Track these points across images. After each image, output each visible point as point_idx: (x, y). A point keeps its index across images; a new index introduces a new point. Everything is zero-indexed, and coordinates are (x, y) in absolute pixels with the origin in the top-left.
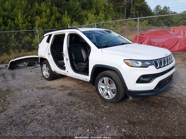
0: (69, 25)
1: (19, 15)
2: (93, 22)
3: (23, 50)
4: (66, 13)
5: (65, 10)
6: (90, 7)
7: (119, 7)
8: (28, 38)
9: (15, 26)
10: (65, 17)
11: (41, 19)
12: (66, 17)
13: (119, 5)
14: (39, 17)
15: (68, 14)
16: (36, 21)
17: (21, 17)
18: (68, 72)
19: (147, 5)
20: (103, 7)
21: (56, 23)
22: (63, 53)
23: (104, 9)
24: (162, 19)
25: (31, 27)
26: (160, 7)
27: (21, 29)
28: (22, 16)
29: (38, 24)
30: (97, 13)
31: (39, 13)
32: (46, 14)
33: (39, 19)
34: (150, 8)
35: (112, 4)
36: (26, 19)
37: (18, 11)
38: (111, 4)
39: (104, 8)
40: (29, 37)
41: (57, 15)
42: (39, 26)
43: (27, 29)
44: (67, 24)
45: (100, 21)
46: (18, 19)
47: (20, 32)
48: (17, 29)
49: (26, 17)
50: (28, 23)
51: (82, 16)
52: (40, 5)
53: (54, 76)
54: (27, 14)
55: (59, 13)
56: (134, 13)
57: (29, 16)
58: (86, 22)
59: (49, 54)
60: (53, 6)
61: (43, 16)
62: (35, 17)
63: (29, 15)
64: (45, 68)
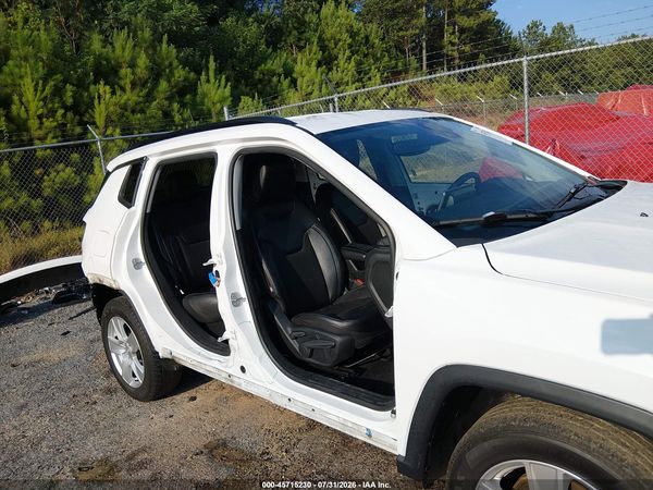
0: (225, 109)
1: (28, 86)
2: (316, 93)
3: (47, 224)
4: (212, 65)
5: (208, 57)
6: (300, 39)
7: (401, 34)
8: (65, 173)
9: (13, 127)
10: (208, 81)
11: (113, 93)
12: (212, 80)
13: (401, 29)
14: (108, 87)
15: (219, 71)
16: (96, 102)
17: (36, 90)
18: (243, 369)
19: (499, 21)
20: (345, 36)
21: (176, 106)
22: (212, 266)
23: (350, 46)
24: (554, 66)
25: (78, 130)
26: (541, 27)
27: (39, 139)
28: (40, 88)
29: (104, 114)
30: (327, 62)
31: (107, 72)
32: (133, 73)
33: (108, 96)
34: (511, 33)
35: (375, 26)
36: (57, 100)
37: (23, 70)
38: (373, 27)
39: (349, 41)
40: (68, 170)
41: (177, 75)
42: (109, 121)
43: (63, 136)
44: (218, 105)
45: (342, 87)
46: (24, 100)
47: (35, 150)
48: (22, 141)
49: (58, 91)
50: (64, 116)
51: (273, 73)
52: (111, 44)
53: (170, 379)
54: (59, 77)
55: (184, 68)
56: (456, 54)
57: (68, 87)
58: (291, 94)
59: (137, 265)
60: (161, 42)
61: (122, 83)
62: (92, 87)
63: (65, 82)
64: (123, 337)
